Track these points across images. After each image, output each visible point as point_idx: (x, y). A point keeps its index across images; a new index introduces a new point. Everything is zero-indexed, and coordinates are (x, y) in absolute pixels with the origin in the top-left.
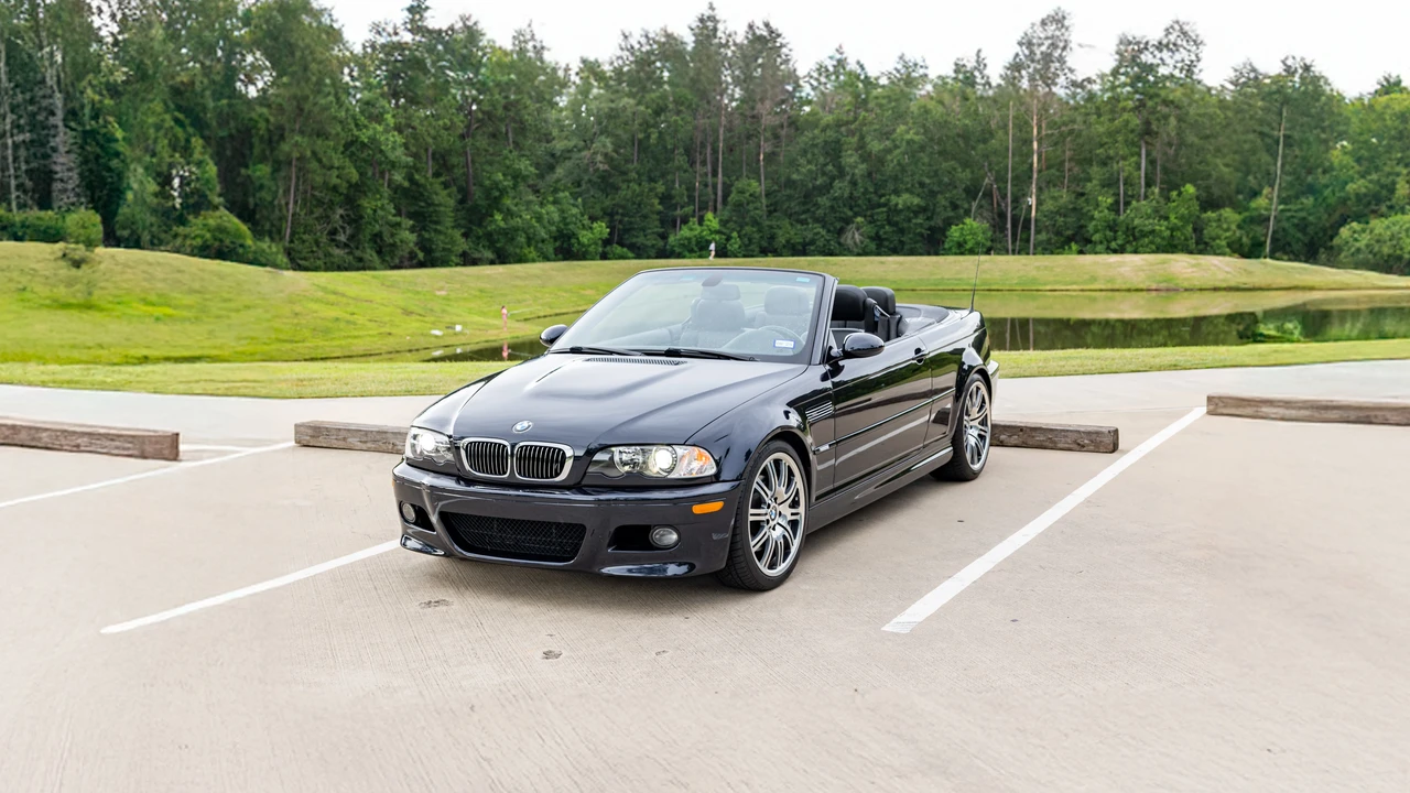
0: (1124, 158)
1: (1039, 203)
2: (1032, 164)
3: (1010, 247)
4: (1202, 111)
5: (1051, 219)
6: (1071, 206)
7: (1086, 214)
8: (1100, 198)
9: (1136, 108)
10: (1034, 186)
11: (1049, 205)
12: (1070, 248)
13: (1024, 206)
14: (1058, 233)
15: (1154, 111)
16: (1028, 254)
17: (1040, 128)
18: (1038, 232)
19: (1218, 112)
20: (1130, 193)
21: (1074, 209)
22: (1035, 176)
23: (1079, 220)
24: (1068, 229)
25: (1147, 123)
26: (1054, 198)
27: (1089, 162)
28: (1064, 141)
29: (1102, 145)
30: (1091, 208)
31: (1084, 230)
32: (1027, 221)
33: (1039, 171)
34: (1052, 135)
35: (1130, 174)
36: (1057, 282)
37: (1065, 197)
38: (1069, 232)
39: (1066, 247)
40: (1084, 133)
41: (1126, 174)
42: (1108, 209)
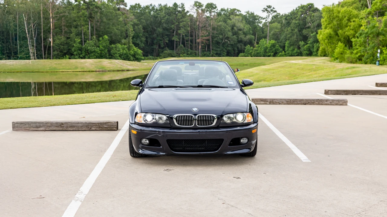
0: (83, 26)
1: (54, 41)
2: (50, 27)
3: (44, 56)
4: (108, 11)
5: (59, 46)
6: (65, 42)
7: (71, 45)
8: (76, 39)
9: (86, 8)
10: (51, 34)
11: (57, 42)
12: (66, 57)
13: (48, 42)
14: (61, 52)
15: (93, 10)
16: (50, 59)
17: (52, 14)
18: (54, 51)
19: (114, 11)
20: (86, 38)
21: (66, 43)
22: (52, 31)
23: (68, 47)
24: (65, 50)
25: (91, 14)
26: (58, 39)
27: (71, 27)
28: (61, 19)
29: (75, 21)
30: (72, 43)
31: (70, 51)
32: (50, 47)
33: (53, 30)
34: (57, 17)
35: (86, 31)
36: (63, 69)
37: (63, 39)
38: (65, 51)
39: (64, 57)
40: (69, 16)
41: (84, 31)
42: (79, 43)
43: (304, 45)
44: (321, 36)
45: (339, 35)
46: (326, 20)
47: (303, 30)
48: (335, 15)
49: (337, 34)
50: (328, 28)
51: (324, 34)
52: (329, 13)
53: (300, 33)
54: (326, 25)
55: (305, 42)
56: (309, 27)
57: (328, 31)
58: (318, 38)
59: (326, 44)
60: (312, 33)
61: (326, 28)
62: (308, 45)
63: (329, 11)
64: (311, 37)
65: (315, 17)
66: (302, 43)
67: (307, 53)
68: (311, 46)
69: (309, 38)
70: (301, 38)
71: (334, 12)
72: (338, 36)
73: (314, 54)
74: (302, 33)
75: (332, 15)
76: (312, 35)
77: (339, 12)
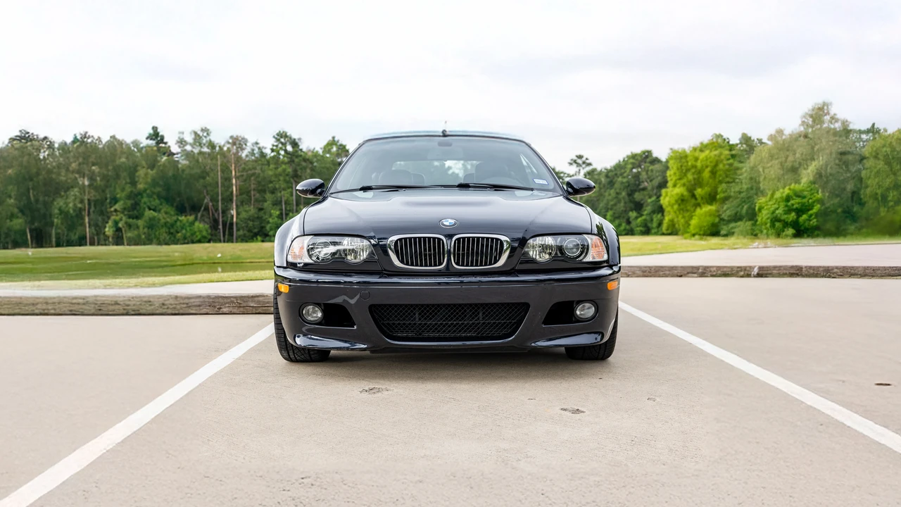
0: (284, 189)
1: (238, 214)
2: (232, 192)
3: (222, 238)
4: (323, 165)
5: (246, 223)
6: (256, 216)
7: (265, 220)
8: (272, 211)
9: (289, 162)
10: (234, 204)
11: (244, 215)
12: (257, 239)
13: (229, 216)
14: (250, 231)
15: (299, 164)
16: (232, 242)
17: (235, 172)
18: (238, 230)
19: (332, 166)
20: (288, 209)
21: (258, 218)
22: (235, 198)
23: (261, 223)
24: (255, 228)
25: (295, 171)
26: (246, 211)
27: (264, 191)
28: (250, 180)
29: (271, 182)
30: (267, 217)
31: (264, 229)
32: (232, 224)
33: (237, 196)
34: (242, 176)
35: (288, 198)
36: (254, 258)
37: (252, 210)
38: (256, 230)
39: (255, 239)
40: (261, 175)
41: (286, 198)
42: (277, 217)
43: (637, 218)
44: (667, 199)
45: (697, 196)
46: (675, 174)
47: (634, 194)
48: (690, 164)
49: (693, 196)
50: (678, 186)
51: (672, 196)
52: (680, 162)
53: (631, 198)
54: (676, 180)
55: (639, 213)
56: (644, 189)
57: (679, 190)
58: (662, 202)
59: (675, 212)
60: (650, 197)
61: (675, 186)
62: (644, 217)
63: (681, 157)
64: (648, 205)
65: (654, 172)
66: (633, 214)
67: (641, 231)
68: (648, 218)
69: (645, 205)
70: (632, 205)
71: (688, 159)
72: (696, 199)
73: (653, 231)
74: (633, 198)
75: (685, 164)
76: (649, 201)
77: (696, 159)
